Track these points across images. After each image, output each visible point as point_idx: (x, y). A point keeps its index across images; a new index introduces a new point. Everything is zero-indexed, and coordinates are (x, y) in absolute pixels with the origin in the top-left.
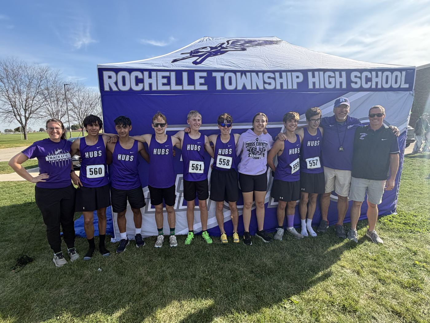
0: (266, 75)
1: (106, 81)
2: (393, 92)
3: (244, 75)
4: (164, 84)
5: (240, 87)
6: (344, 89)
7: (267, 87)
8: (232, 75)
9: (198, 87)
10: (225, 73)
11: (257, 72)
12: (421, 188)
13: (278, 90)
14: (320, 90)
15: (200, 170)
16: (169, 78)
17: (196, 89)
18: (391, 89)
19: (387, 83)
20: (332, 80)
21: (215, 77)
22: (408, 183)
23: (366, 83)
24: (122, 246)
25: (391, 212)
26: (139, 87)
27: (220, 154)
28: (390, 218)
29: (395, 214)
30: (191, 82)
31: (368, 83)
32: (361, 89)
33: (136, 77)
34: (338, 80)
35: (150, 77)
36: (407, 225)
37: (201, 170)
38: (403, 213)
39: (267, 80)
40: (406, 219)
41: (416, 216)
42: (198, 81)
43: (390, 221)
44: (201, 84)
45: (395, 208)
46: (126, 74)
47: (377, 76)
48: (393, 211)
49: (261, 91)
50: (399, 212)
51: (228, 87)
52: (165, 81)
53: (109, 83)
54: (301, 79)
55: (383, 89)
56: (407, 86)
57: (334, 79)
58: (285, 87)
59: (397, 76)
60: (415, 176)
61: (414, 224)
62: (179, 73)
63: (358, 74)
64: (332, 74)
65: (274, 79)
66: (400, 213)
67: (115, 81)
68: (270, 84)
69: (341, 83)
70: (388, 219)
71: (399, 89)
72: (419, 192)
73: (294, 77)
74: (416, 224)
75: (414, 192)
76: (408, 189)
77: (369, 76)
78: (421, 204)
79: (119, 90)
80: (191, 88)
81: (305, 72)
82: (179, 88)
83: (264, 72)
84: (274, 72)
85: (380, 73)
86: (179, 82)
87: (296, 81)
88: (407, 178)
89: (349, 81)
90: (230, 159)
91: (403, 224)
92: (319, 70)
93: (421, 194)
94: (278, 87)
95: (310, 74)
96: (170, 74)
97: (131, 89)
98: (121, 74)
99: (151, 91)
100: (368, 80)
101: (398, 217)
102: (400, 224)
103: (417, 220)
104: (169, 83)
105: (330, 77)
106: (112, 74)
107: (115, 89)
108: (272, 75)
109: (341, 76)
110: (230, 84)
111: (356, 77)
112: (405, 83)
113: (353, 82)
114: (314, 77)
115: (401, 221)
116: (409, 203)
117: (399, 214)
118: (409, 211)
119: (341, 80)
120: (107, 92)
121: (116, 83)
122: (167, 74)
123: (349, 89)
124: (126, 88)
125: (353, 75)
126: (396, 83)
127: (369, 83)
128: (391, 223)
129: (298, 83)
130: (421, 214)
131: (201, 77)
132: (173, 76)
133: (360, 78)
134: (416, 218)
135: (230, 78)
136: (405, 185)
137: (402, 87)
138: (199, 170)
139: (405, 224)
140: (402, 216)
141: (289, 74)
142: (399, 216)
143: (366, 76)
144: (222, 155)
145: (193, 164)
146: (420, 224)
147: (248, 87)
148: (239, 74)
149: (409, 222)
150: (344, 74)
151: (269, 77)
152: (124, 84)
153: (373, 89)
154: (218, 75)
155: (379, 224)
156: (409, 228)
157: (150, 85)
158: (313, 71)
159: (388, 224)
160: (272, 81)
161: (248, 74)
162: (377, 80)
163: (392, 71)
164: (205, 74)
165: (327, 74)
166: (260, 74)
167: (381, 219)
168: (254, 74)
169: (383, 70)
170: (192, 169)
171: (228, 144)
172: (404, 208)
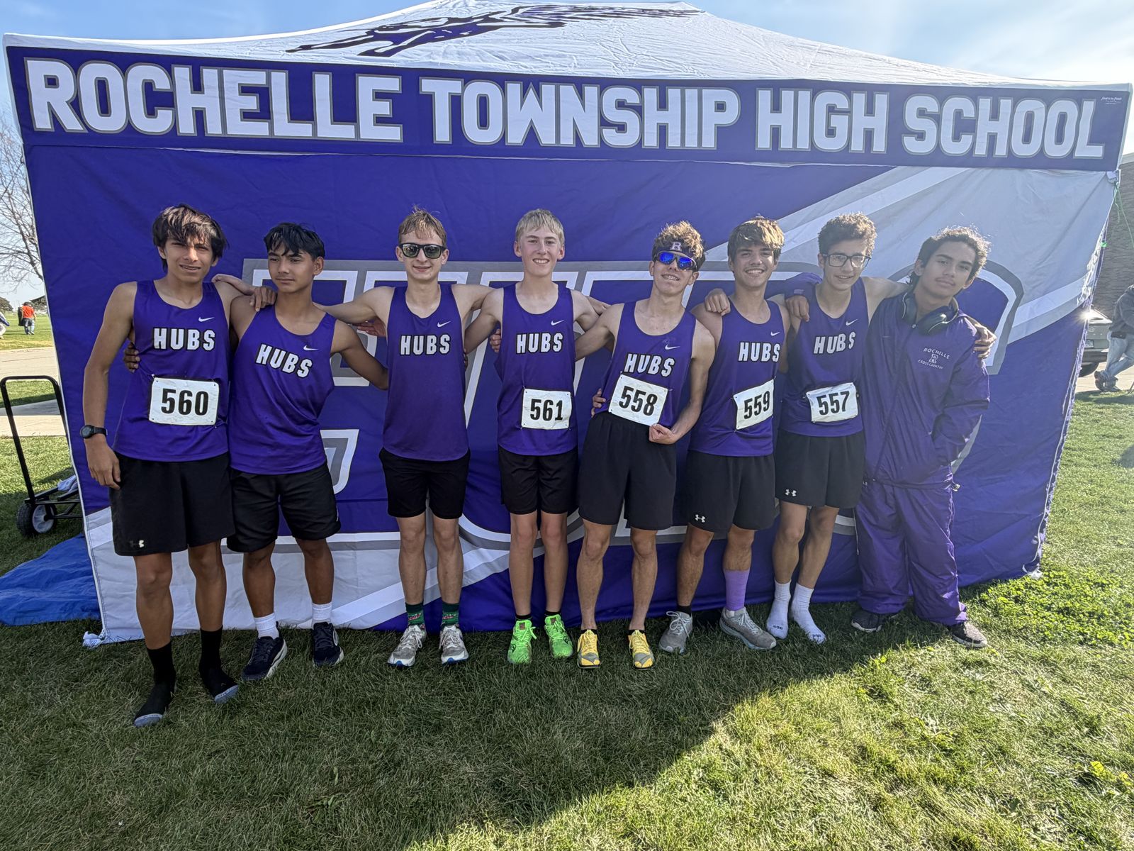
0: (613, 94)
1: (40, 96)
2: (1046, 172)
3: (531, 93)
4: (247, 115)
5: (516, 137)
6: (878, 155)
7: (614, 138)
8: (491, 89)
9: (370, 132)
10: (465, 84)
11: (579, 83)
12: (1123, 492)
13: (651, 151)
14: (794, 154)
15: (559, 418)
16: (263, 94)
17: (361, 137)
18: (1041, 162)
19: (1027, 138)
20: (839, 122)
21: (430, 98)
22: (1084, 477)
23: (956, 138)
24: (262, 658)
25: (1024, 568)
26: (159, 124)
27: (632, 370)
28: (1019, 589)
29: (1036, 574)
30: (345, 110)
31: (963, 137)
32: (938, 158)
33: (148, 86)
34: (861, 122)
35: (197, 86)
36: (1074, 615)
37: (561, 419)
38: (1061, 573)
39: (614, 115)
40: (1070, 597)
41: (1102, 585)
42: (369, 107)
43: (1017, 600)
44: (380, 120)
45: (1038, 557)
46: (108, 71)
47: (995, 115)
48: (1032, 567)
49: (591, 151)
50: (1049, 571)
51: (474, 134)
52: (252, 103)
53: (49, 103)
54: (731, 116)
55: (1012, 162)
56: (1097, 152)
57: (846, 117)
58: (673, 142)
59: (1063, 118)
60: (1107, 455)
61: (1094, 613)
62: (300, 76)
63: (931, 104)
64: (840, 101)
65: (639, 109)
66: (1052, 576)
67: (70, 95)
68: (621, 128)
69: (869, 134)
70: (1009, 594)
71: (1071, 163)
72: (1118, 504)
73: (709, 107)
74: (1102, 615)
75: (1103, 504)
76: (1085, 495)
77: (969, 112)
78: (1119, 545)
79: (87, 132)
80: (344, 132)
81: (746, 90)
82: (302, 130)
83: (604, 84)
84: (638, 85)
85: (1006, 104)
86: (302, 108)
87: (713, 119)
88: (1083, 461)
89: (897, 127)
90: (662, 393)
91: (1060, 611)
92: (797, 85)
93: (1122, 511)
94: (651, 141)
95: (764, 97)
96: (269, 78)
97: (129, 127)
98: (92, 72)
99: (201, 138)
100: (964, 126)
101: (1045, 586)
102: (1048, 613)
103: (1105, 602)
104: (264, 113)
105: (831, 110)
106: (60, 69)
107: (71, 123)
108: (631, 96)
109: (870, 111)
110: (483, 122)
111: (922, 113)
112: (1093, 141)
113: (910, 133)
114: (776, 107)
115: (1052, 603)
116: (1084, 539)
117: (1049, 576)
118: (1082, 569)
119: (869, 122)
120: (43, 133)
121: (76, 105)
122: (257, 78)
123: (897, 157)
124: (111, 124)
125: (913, 105)
126: (1059, 139)
127: (967, 139)
128: (1018, 608)
129: (720, 130)
130: (1120, 578)
131: (379, 96)
132: (279, 84)
133: (937, 119)
134: (1104, 594)
135: (483, 102)
136: (1074, 480)
137: (1077, 154)
138: (556, 419)
139: (1066, 611)
140: (1056, 585)
141: (692, 93)
142: (1048, 584)
143: (958, 114)
144: (635, 375)
145: (534, 401)
146: (1117, 614)
147: (547, 138)
148: (514, 89)
149: (1078, 605)
150: (882, 101)
151: (621, 105)
152: (105, 109)
153: (980, 158)
154: (440, 91)
155: (979, 611)
156: (1077, 626)
157: (199, 115)
158: (776, 86)
159: (1009, 614)
160: (629, 117)
161: (548, 90)
162: (994, 127)
163: (1048, 96)
164: (393, 84)
165: (825, 98)
166: (591, 92)
167: (987, 594)
168: (568, 91)
169: (1018, 94)
170: (532, 416)
171: (665, 341)
172: (1067, 555)
